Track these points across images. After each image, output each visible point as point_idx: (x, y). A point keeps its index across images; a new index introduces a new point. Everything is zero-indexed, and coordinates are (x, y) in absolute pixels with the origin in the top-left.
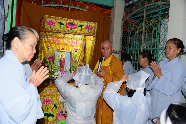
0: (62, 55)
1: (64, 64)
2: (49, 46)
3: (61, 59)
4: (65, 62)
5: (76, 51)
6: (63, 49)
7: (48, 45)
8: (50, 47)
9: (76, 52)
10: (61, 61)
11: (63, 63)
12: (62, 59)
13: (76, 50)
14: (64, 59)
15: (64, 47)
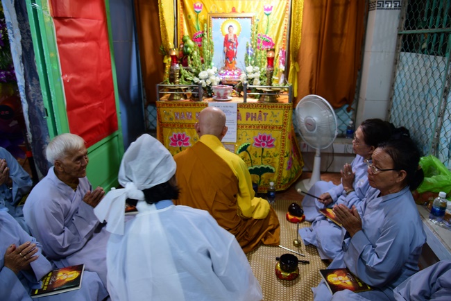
0: (231, 26)
1: (235, 50)
2: (198, 7)
3: (227, 37)
4: (237, 44)
5: (267, 12)
6: (234, 10)
7: (197, 5)
8: (201, 8)
9: (268, 15)
10: (227, 42)
11: (233, 47)
12: (231, 37)
13: (268, 9)
14: (235, 36)
15: (235, 6)
